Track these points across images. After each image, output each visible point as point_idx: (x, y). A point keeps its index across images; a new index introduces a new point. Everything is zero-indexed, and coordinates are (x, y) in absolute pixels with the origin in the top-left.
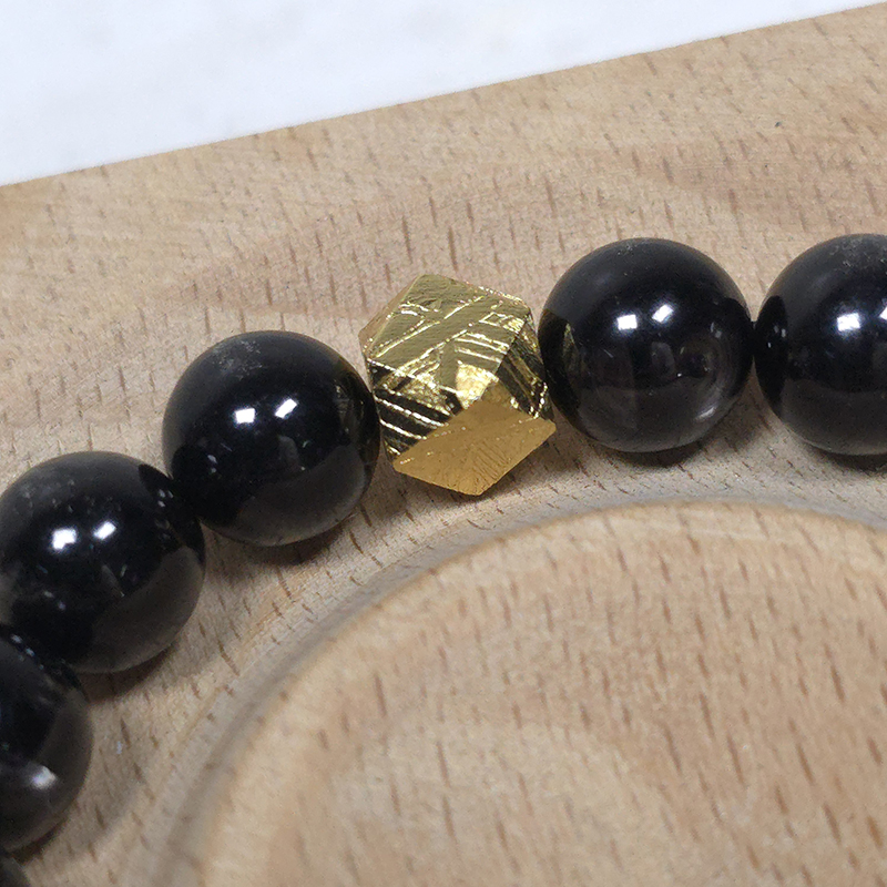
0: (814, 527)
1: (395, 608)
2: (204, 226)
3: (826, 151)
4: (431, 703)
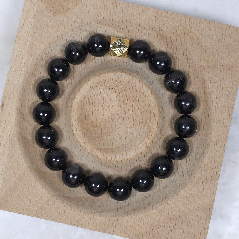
0: (144, 85)
1: (102, 75)
2: (101, 12)
3: (169, 35)
4: (102, 86)
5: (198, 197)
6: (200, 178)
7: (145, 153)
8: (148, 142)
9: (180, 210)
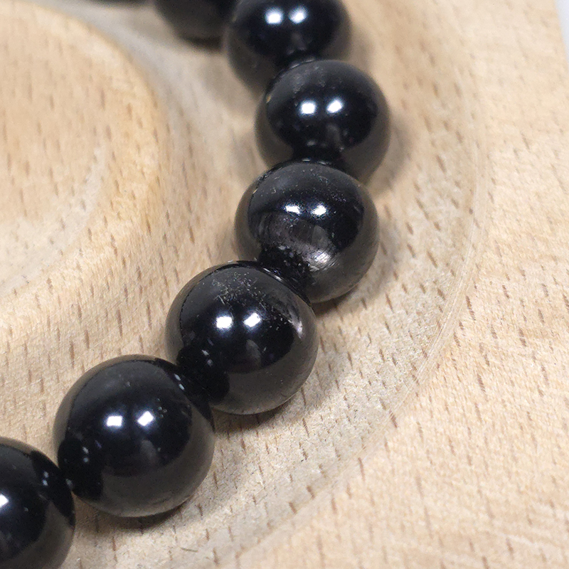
5: (524, 421)
6: (497, 324)
7: (117, 292)
8: (122, 230)
9: (435, 527)
